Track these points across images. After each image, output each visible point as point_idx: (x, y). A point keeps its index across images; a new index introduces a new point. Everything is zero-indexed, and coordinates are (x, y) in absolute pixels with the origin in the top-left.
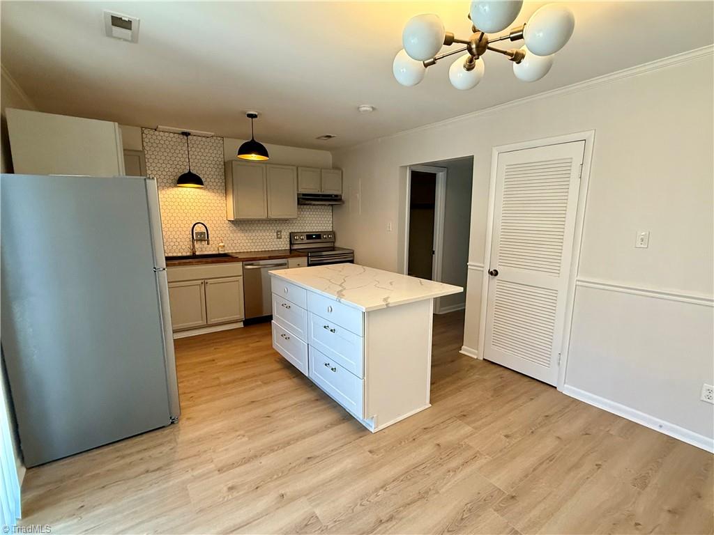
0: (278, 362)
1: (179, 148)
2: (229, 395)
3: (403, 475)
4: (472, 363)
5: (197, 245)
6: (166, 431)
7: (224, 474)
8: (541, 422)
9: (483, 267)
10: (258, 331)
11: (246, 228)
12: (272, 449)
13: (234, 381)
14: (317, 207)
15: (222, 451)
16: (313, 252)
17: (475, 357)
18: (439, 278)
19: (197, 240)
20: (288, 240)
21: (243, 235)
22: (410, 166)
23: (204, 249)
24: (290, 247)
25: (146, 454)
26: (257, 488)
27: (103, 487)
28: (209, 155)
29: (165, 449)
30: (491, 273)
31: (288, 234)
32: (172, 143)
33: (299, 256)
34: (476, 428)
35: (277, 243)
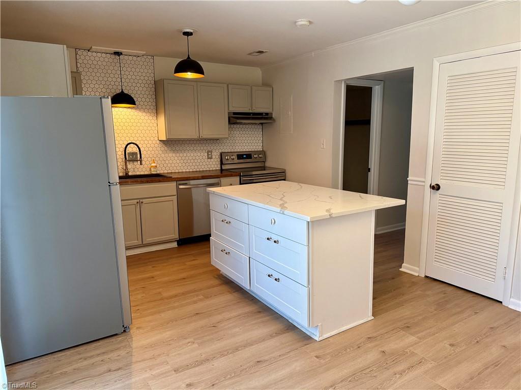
0: (216, 278)
1: (111, 68)
2: (174, 308)
3: (350, 377)
4: (413, 280)
5: (130, 166)
6: (120, 338)
7: (180, 374)
8: (486, 333)
9: (424, 182)
10: (193, 250)
12: (223, 353)
13: (176, 296)
14: (247, 126)
15: (175, 355)
16: (245, 172)
17: (417, 274)
18: (376, 191)
19: (129, 161)
20: (219, 160)
21: (174, 155)
22: (345, 80)
23: (136, 170)
24: (221, 167)
25: (106, 357)
26: (213, 385)
27: (73, 382)
28: (140, 74)
29: (123, 353)
30: (433, 187)
31: (219, 154)
32: (104, 63)
33: (231, 176)
34: (420, 338)
35: (208, 163)
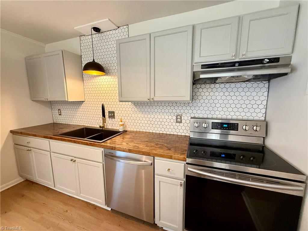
11: (146, 110)
20: (189, 125)
23: (113, 125)
33: (171, 158)
35: (176, 127)
